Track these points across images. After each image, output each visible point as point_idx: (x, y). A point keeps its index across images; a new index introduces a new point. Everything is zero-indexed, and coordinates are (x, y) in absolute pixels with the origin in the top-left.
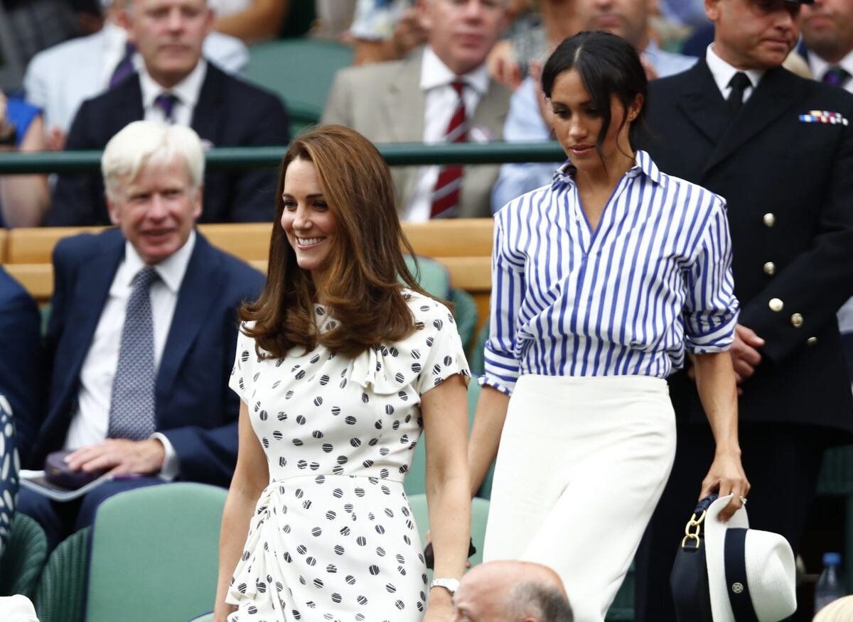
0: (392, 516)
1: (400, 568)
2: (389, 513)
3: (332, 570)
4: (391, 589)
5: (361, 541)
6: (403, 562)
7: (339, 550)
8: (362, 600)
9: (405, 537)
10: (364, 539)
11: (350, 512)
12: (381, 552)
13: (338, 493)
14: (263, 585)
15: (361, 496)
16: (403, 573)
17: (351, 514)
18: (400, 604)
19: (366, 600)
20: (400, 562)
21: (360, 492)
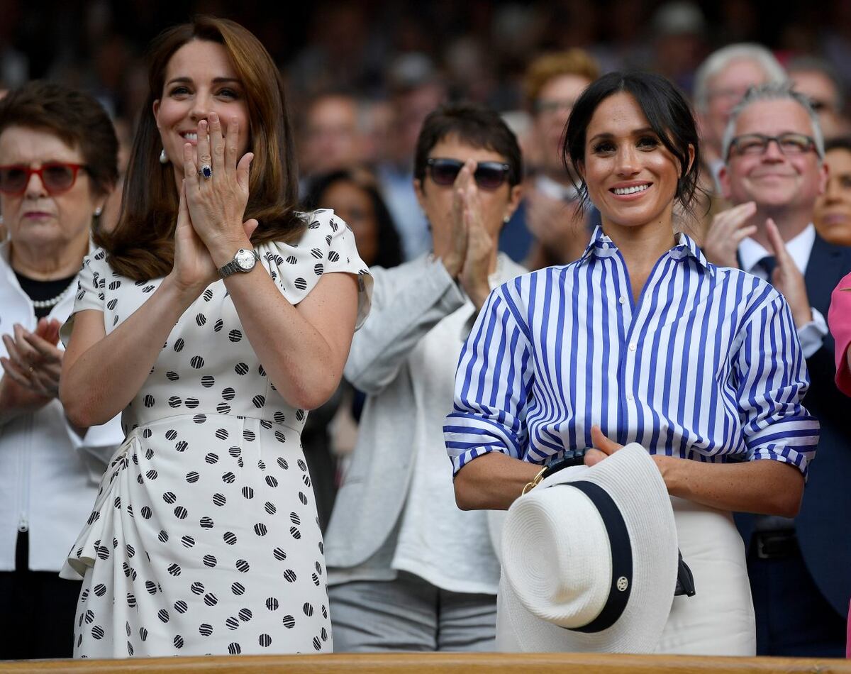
0: (286, 468)
1: (293, 530)
2: (283, 463)
3: (207, 523)
4: (280, 555)
5: (248, 493)
6: (298, 523)
7: (219, 500)
8: (243, 566)
9: (301, 494)
10: (252, 491)
11: (235, 456)
12: (270, 508)
13: (222, 434)
14: (104, 549)
15: (251, 440)
16: (297, 536)
17: (237, 459)
18: (290, 576)
19: (247, 566)
20: (294, 522)
21: (249, 435)
